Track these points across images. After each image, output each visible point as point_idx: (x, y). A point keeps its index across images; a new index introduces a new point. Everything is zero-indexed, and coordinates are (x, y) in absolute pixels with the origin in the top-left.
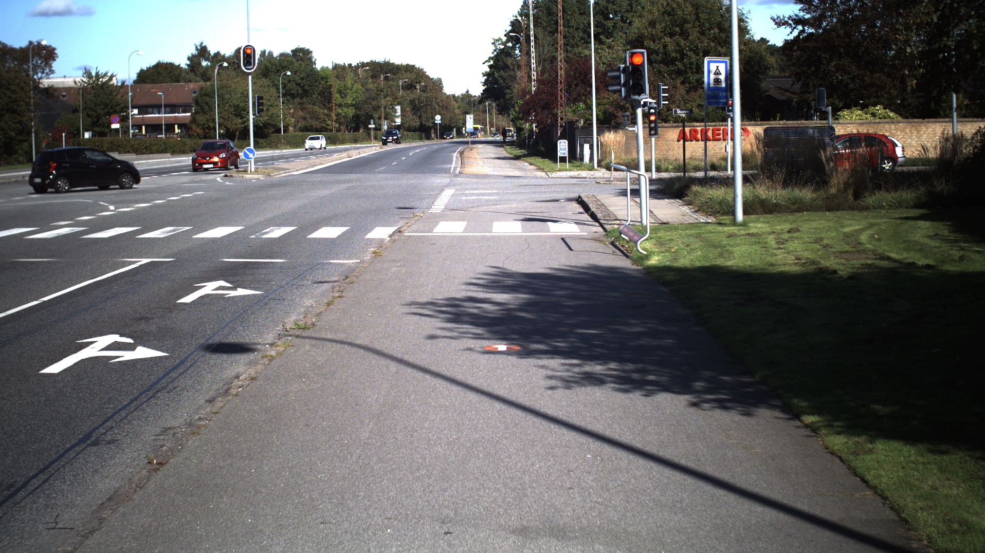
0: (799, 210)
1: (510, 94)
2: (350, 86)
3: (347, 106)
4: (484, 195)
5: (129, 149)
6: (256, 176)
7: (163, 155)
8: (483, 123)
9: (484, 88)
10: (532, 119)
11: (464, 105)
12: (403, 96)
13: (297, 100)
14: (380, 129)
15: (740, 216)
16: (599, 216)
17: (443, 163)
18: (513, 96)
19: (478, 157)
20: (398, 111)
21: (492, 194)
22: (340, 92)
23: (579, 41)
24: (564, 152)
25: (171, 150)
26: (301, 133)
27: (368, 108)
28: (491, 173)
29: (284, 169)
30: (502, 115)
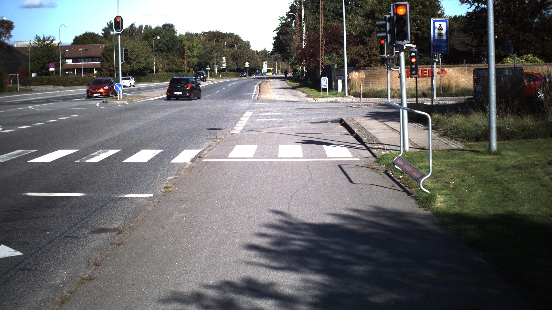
2: (195, 45)
4: (273, 117)
5: (59, 83)
6: (123, 102)
7: (80, 87)
8: (273, 67)
9: (274, 46)
10: (303, 64)
12: (227, 51)
13: (164, 54)
14: (214, 71)
16: (364, 139)
18: (291, 51)
19: (270, 87)
20: (224, 60)
21: (278, 117)
22: (189, 49)
23: (331, 18)
24: (326, 85)
26: (166, 73)
27: (206, 58)
28: (278, 99)
30: (285, 62)
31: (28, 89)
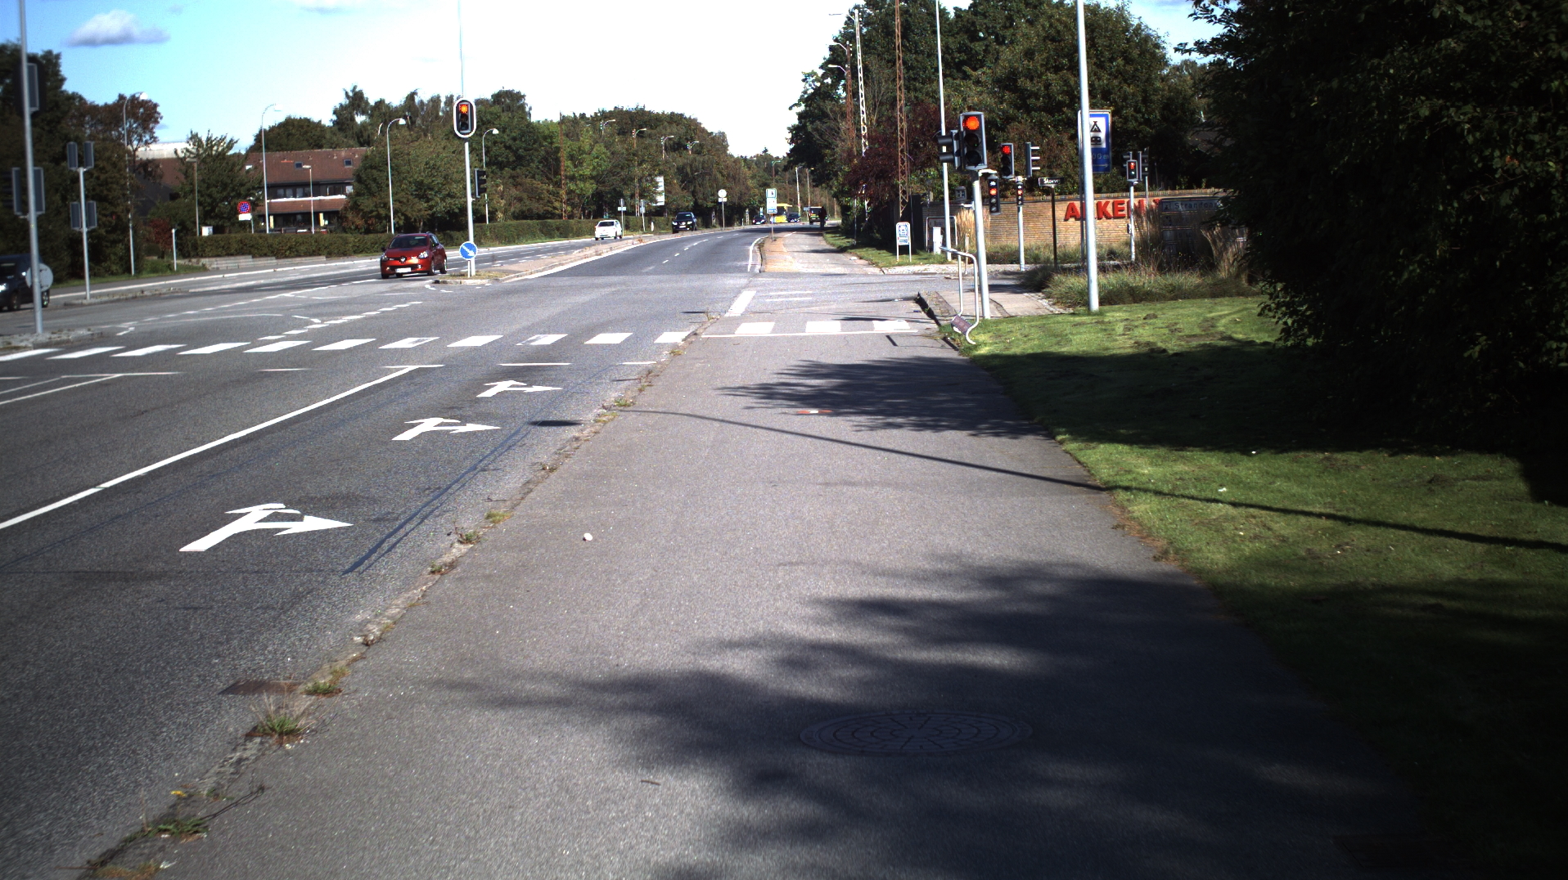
0: (1175, 298)
1: (831, 156)
2: (587, 148)
3: (583, 178)
4: (795, 296)
5: (265, 250)
6: (479, 282)
7: (315, 259)
8: (791, 200)
9: (792, 146)
10: (862, 193)
11: (762, 173)
12: (667, 162)
13: (507, 171)
14: (633, 214)
15: (1095, 304)
16: (936, 311)
17: (736, 259)
18: (835, 159)
19: (785, 250)
20: (660, 184)
21: (806, 295)
22: (571, 157)
24: (906, 239)
25: (325, 252)
26: (515, 222)
27: (615, 180)
28: (804, 271)
29: (515, 272)
30: (820, 187)
31: (195, 265)
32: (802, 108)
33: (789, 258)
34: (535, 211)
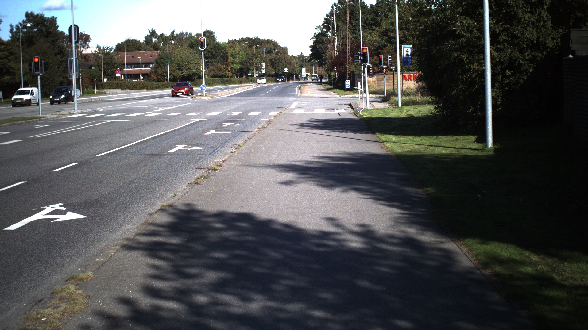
1: (325, 56)
2: (238, 52)
3: (236, 63)
5: (126, 87)
6: (206, 98)
8: (311, 72)
9: (312, 52)
10: (335, 70)
11: (300, 62)
12: (266, 57)
15: (400, 105)
16: (354, 107)
17: (292, 92)
19: (308, 89)
20: (263, 65)
22: (232, 55)
24: (349, 86)
27: (247, 64)
28: (314, 96)
30: (321, 67)
31: (102, 92)
32: (315, 39)
33: (310, 92)
34: (219, 75)
